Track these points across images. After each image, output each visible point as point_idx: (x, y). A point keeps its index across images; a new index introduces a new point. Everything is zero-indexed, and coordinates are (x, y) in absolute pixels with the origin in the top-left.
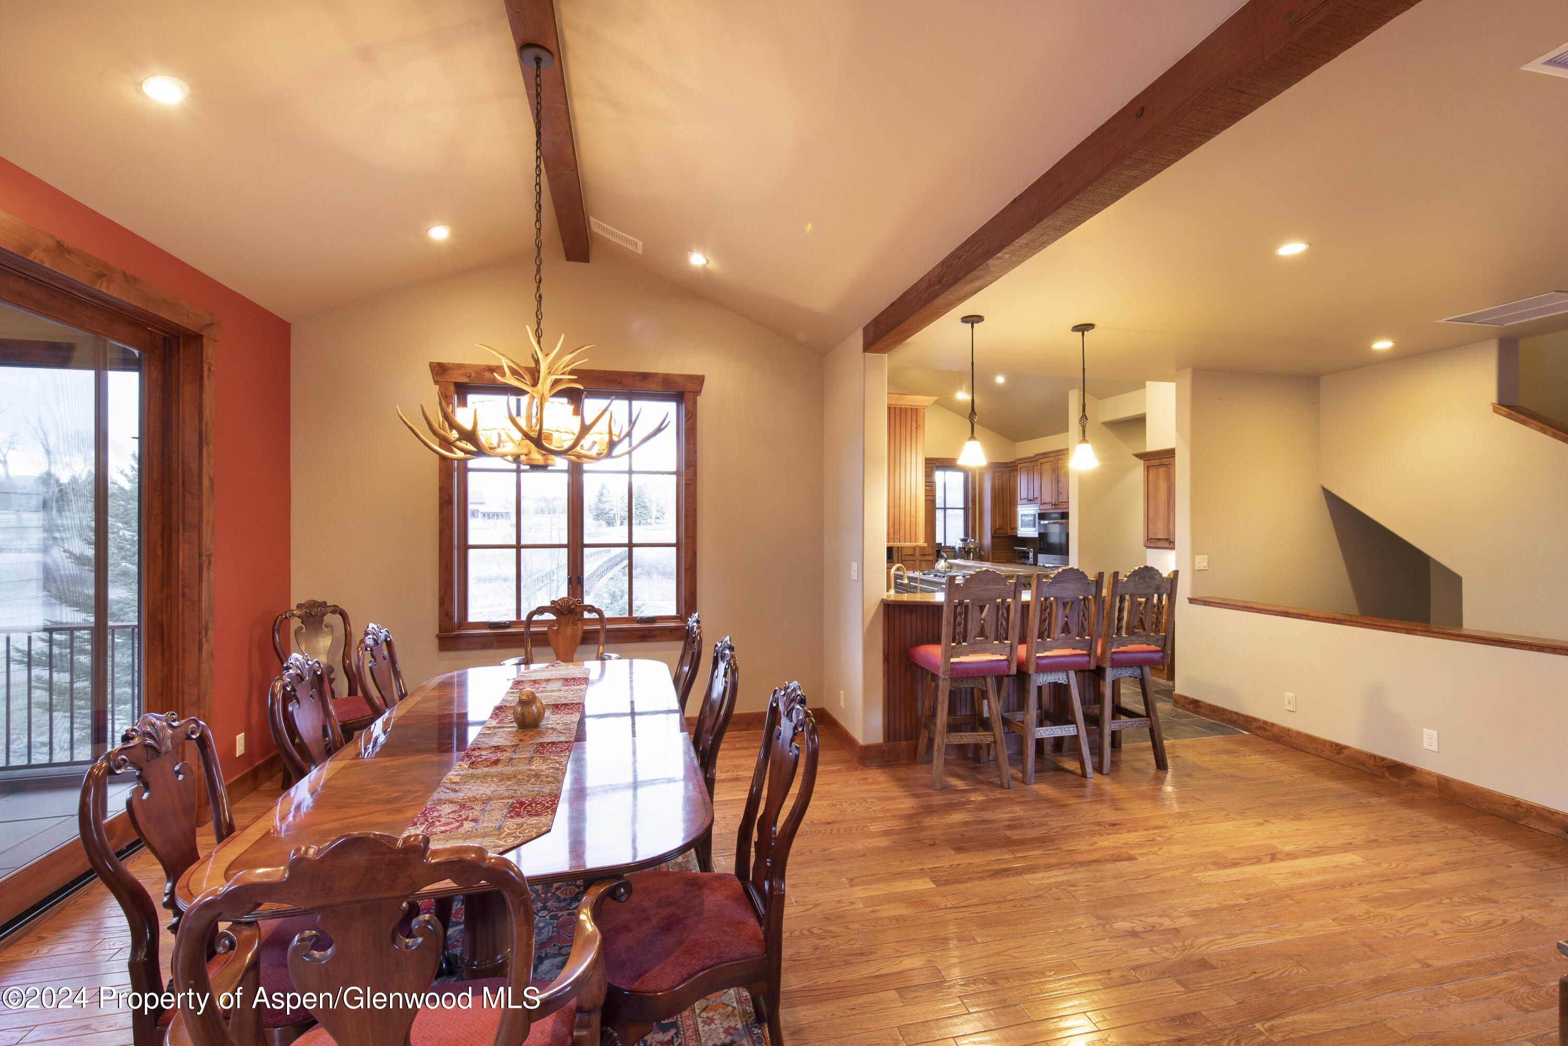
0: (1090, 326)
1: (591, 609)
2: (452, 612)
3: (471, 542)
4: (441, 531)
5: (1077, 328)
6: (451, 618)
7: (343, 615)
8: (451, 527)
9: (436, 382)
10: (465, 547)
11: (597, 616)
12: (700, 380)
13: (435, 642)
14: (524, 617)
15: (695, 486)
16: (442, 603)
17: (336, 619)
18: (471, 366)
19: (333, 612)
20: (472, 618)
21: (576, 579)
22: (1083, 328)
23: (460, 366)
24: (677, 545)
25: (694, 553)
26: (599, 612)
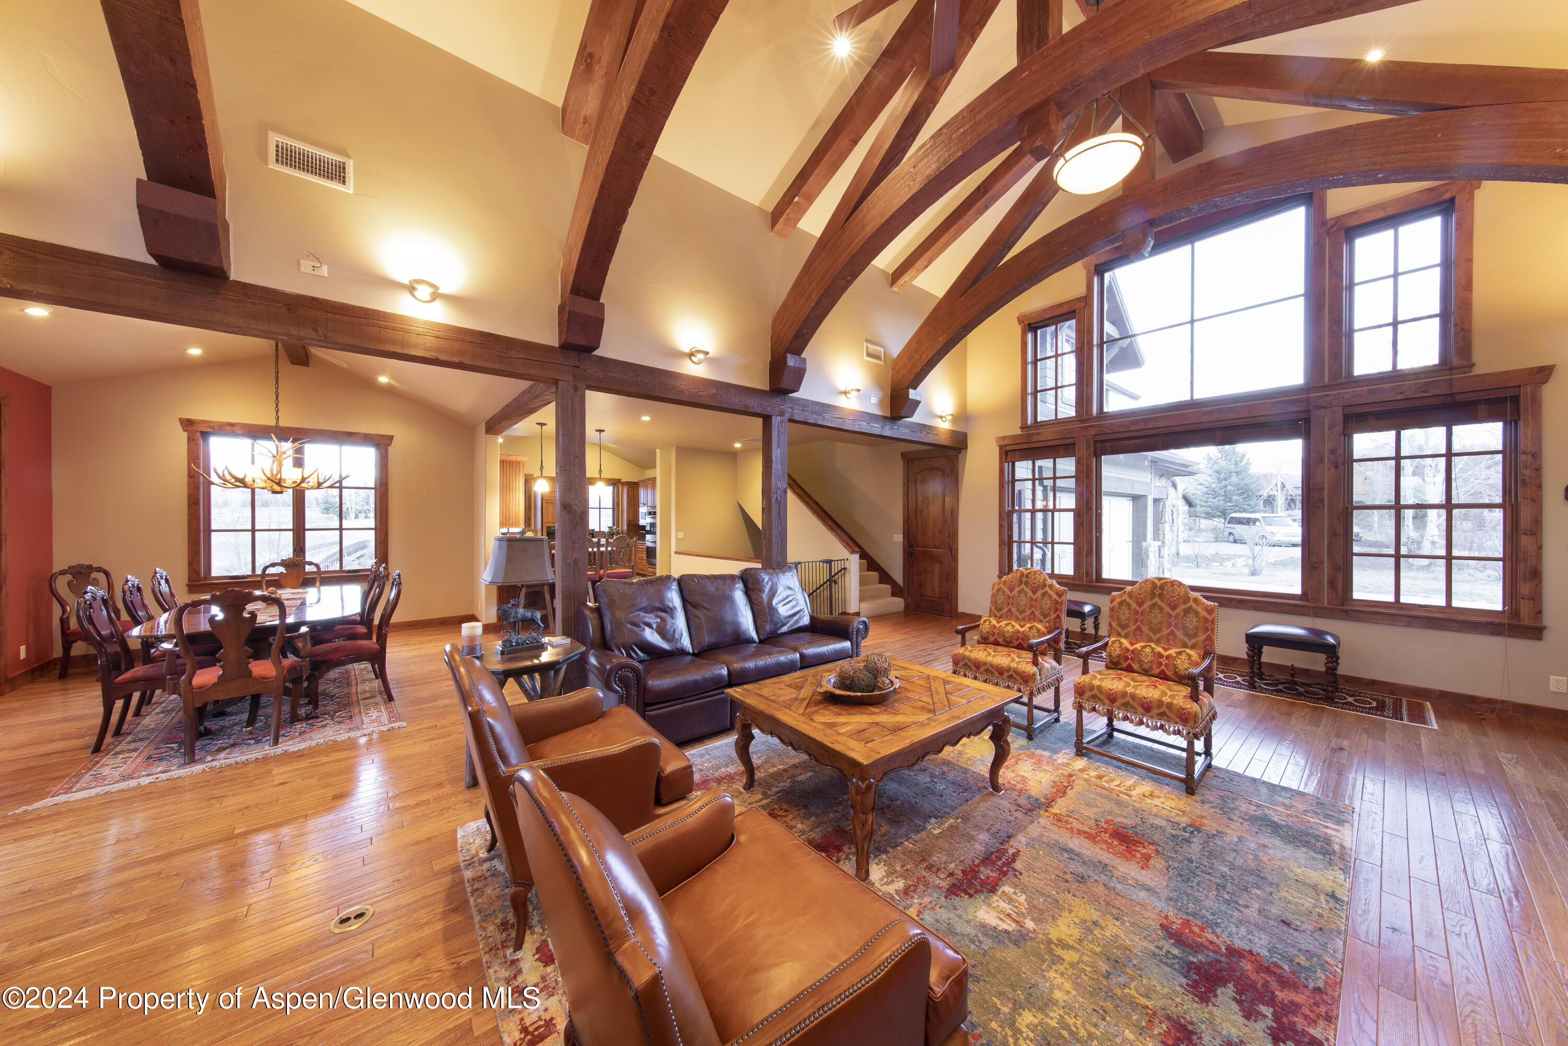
0: (603, 431)
1: (311, 563)
2: (200, 570)
3: (213, 528)
4: (190, 522)
5: (597, 431)
6: (199, 574)
7: (107, 574)
8: (198, 519)
9: (185, 430)
10: (209, 531)
11: (315, 570)
12: (391, 438)
13: (186, 589)
14: (259, 571)
15: (387, 496)
16: (190, 564)
17: (101, 577)
18: (214, 422)
19: (99, 571)
20: (214, 574)
21: (299, 546)
22: (601, 431)
23: (204, 422)
24: (375, 529)
25: (387, 534)
26: (317, 566)
